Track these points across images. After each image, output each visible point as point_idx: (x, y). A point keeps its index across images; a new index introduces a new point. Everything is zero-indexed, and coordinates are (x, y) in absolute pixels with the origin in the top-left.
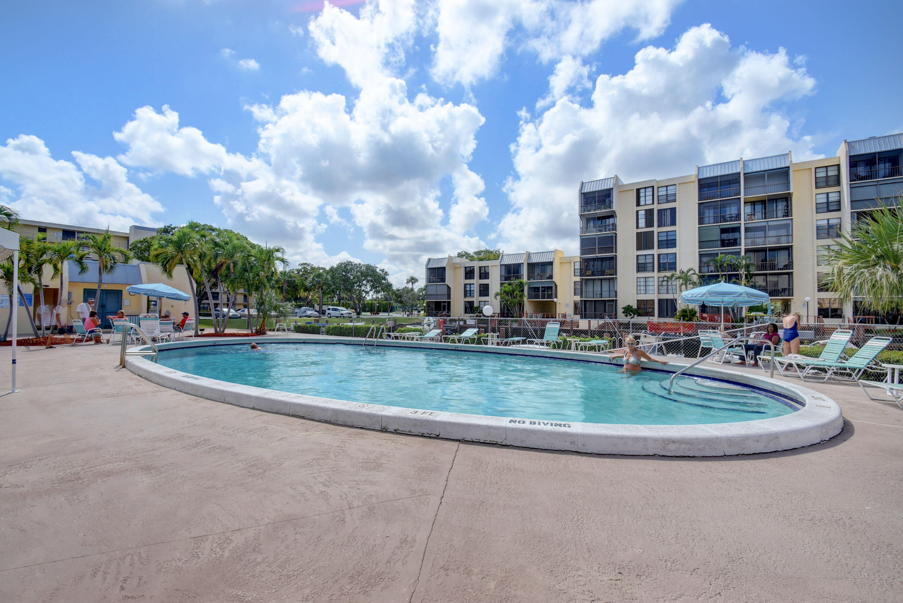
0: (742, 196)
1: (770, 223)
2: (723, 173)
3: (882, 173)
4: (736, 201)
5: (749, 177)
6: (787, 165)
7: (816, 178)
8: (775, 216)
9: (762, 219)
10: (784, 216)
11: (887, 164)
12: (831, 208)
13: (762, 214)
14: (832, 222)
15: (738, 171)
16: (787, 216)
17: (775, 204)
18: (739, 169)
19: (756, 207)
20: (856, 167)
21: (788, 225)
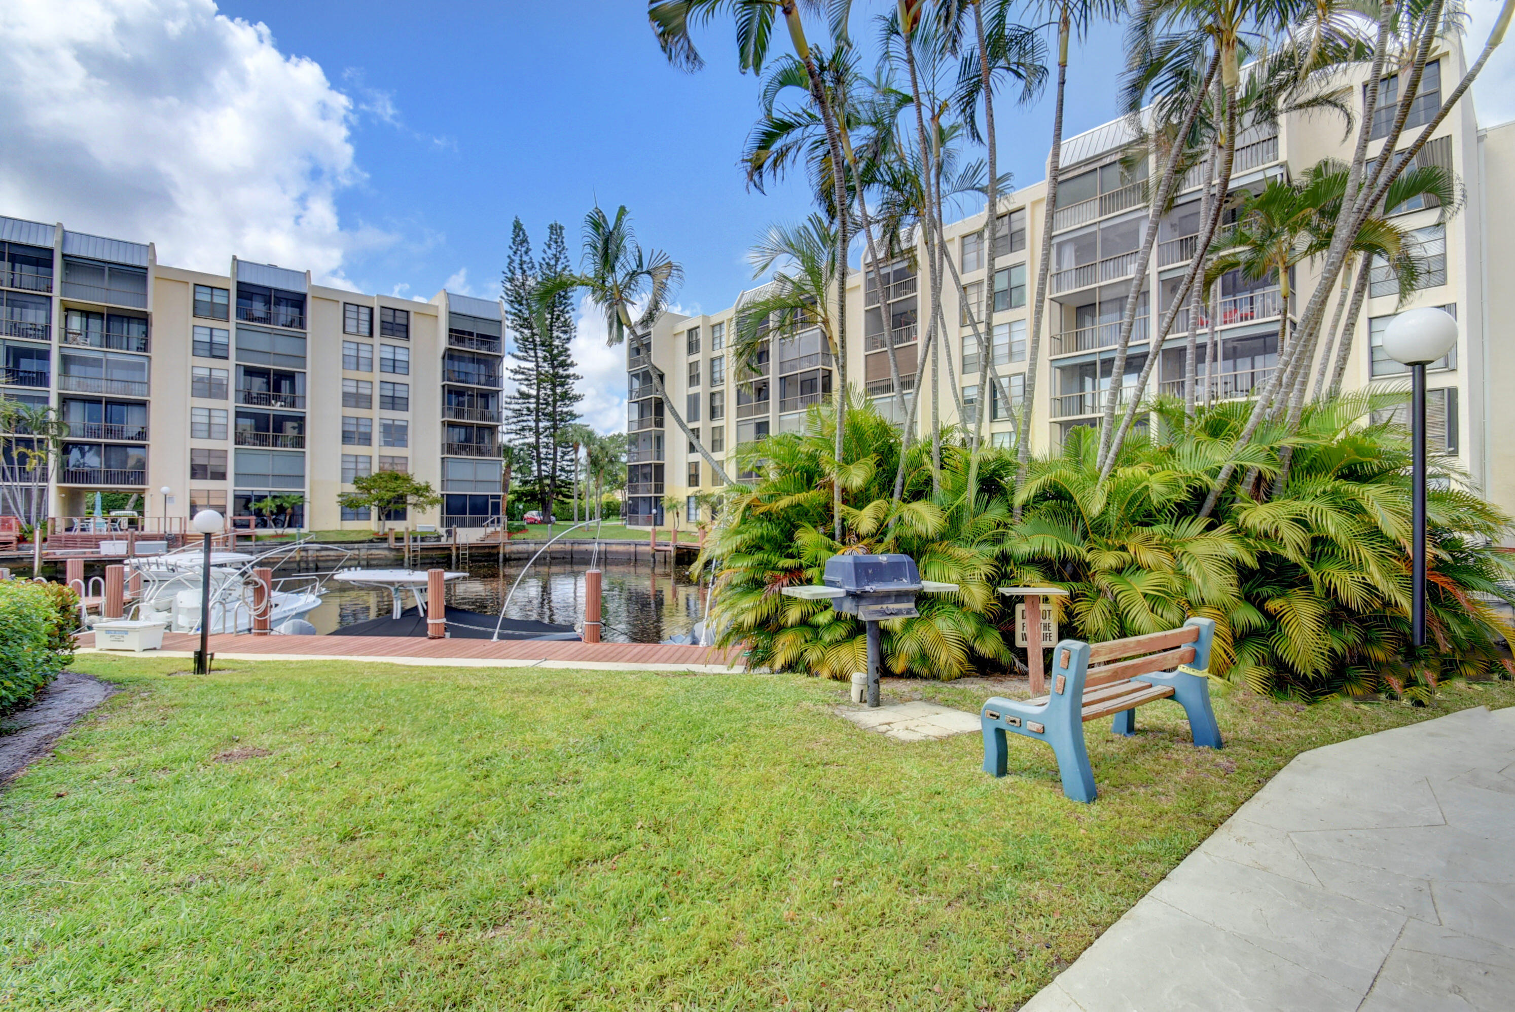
0: (56, 294)
1: (111, 357)
2: (14, 239)
3: (282, 319)
4: (43, 300)
5: (70, 263)
6: (144, 264)
7: (195, 300)
8: (125, 345)
9: (101, 346)
10: (138, 349)
11: (290, 309)
12: (216, 353)
13: (102, 336)
14: (215, 374)
15: (49, 244)
16: (145, 350)
17: (125, 325)
18: (51, 241)
19: (91, 321)
20: (251, 300)
21: (143, 364)
